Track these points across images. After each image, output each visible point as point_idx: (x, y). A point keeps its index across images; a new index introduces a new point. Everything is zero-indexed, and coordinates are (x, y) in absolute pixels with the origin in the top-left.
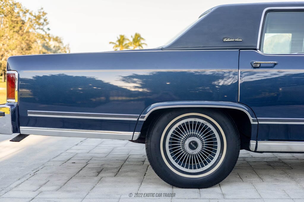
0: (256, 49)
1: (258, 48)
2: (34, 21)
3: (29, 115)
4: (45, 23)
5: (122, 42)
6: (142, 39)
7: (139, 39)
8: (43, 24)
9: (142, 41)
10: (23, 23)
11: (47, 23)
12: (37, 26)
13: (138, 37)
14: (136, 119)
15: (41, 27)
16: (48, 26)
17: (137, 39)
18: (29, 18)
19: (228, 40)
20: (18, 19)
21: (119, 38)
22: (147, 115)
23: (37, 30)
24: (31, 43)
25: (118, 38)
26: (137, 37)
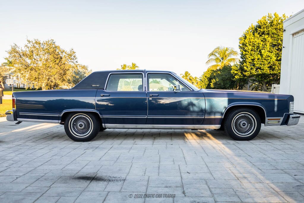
0: (104, 89)
1: (105, 89)
2: (67, 58)
3: (20, 114)
4: (74, 58)
8: (73, 59)
10: (61, 58)
11: (76, 59)
12: (70, 60)
14: (58, 116)
15: (72, 61)
16: (77, 60)
18: (65, 56)
19: (94, 86)
20: (59, 56)
22: (62, 114)
23: (69, 63)
24: (66, 70)
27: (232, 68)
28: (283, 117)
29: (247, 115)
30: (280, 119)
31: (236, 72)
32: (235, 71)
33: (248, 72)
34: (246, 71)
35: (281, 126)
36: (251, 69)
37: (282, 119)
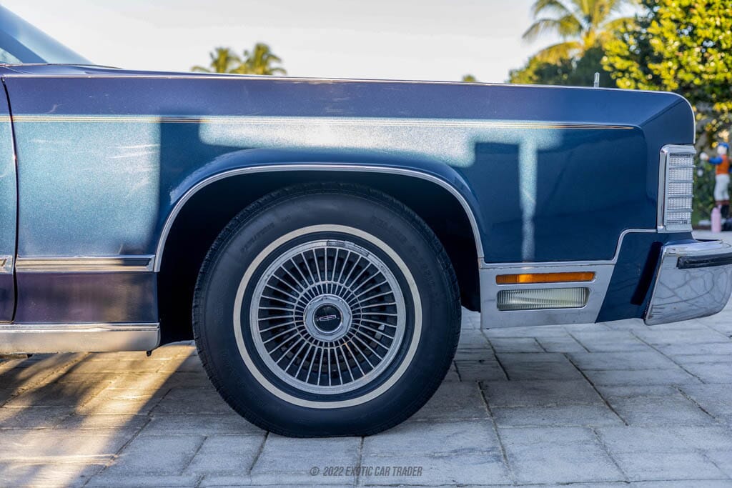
5: (225, 67)
6: (275, 58)
7: (265, 57)
9: (274, 64)
13: (263, 54)
17: (261, 57)
21: (216, 55)
25: (212, 55)
26: (261, 52)
27: (607, 46)
28: (615, 260)
29: (350, 247)
30: (590, 275)
31: (620, 64)
32: (618, 59)
33: (668, 59)
34: (659, 59)
35: (599, 325)
36: (682, 48)
37: (604, 270)
